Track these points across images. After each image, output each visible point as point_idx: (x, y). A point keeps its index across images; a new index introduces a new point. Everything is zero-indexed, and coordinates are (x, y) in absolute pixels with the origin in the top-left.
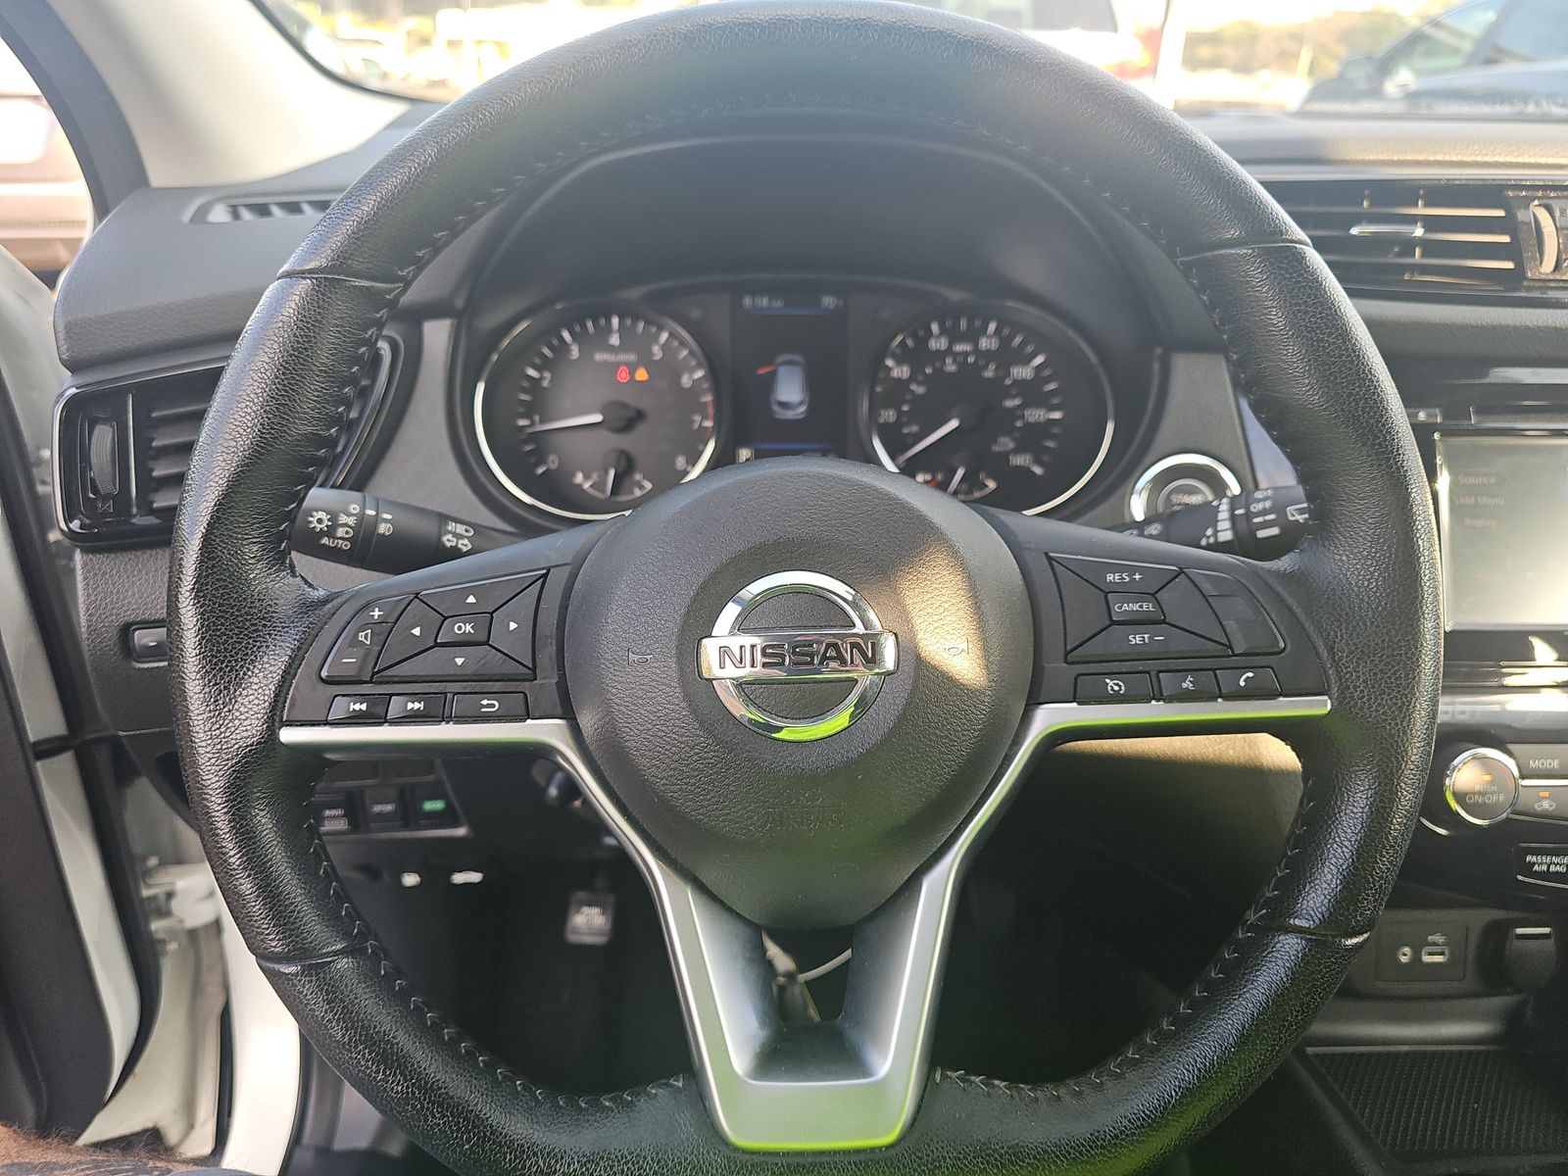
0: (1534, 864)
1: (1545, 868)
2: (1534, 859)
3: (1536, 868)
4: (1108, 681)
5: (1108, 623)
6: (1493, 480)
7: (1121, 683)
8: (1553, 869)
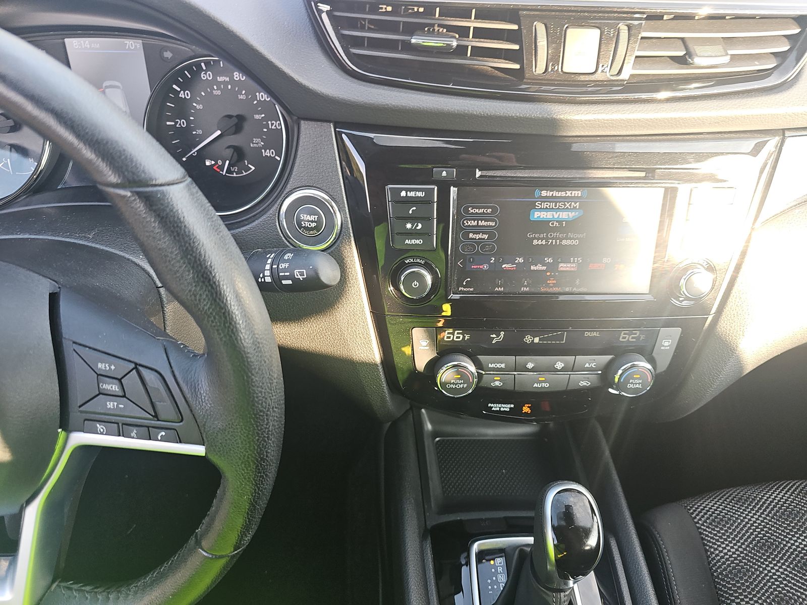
0: (492, 407)
1: (498, 409)
2: (492, 405)
3: (493, 409)
4: (98, 425)
5: (98, 393)
6: (489, 211)
7: (104, 428)
8: (502, 409)
